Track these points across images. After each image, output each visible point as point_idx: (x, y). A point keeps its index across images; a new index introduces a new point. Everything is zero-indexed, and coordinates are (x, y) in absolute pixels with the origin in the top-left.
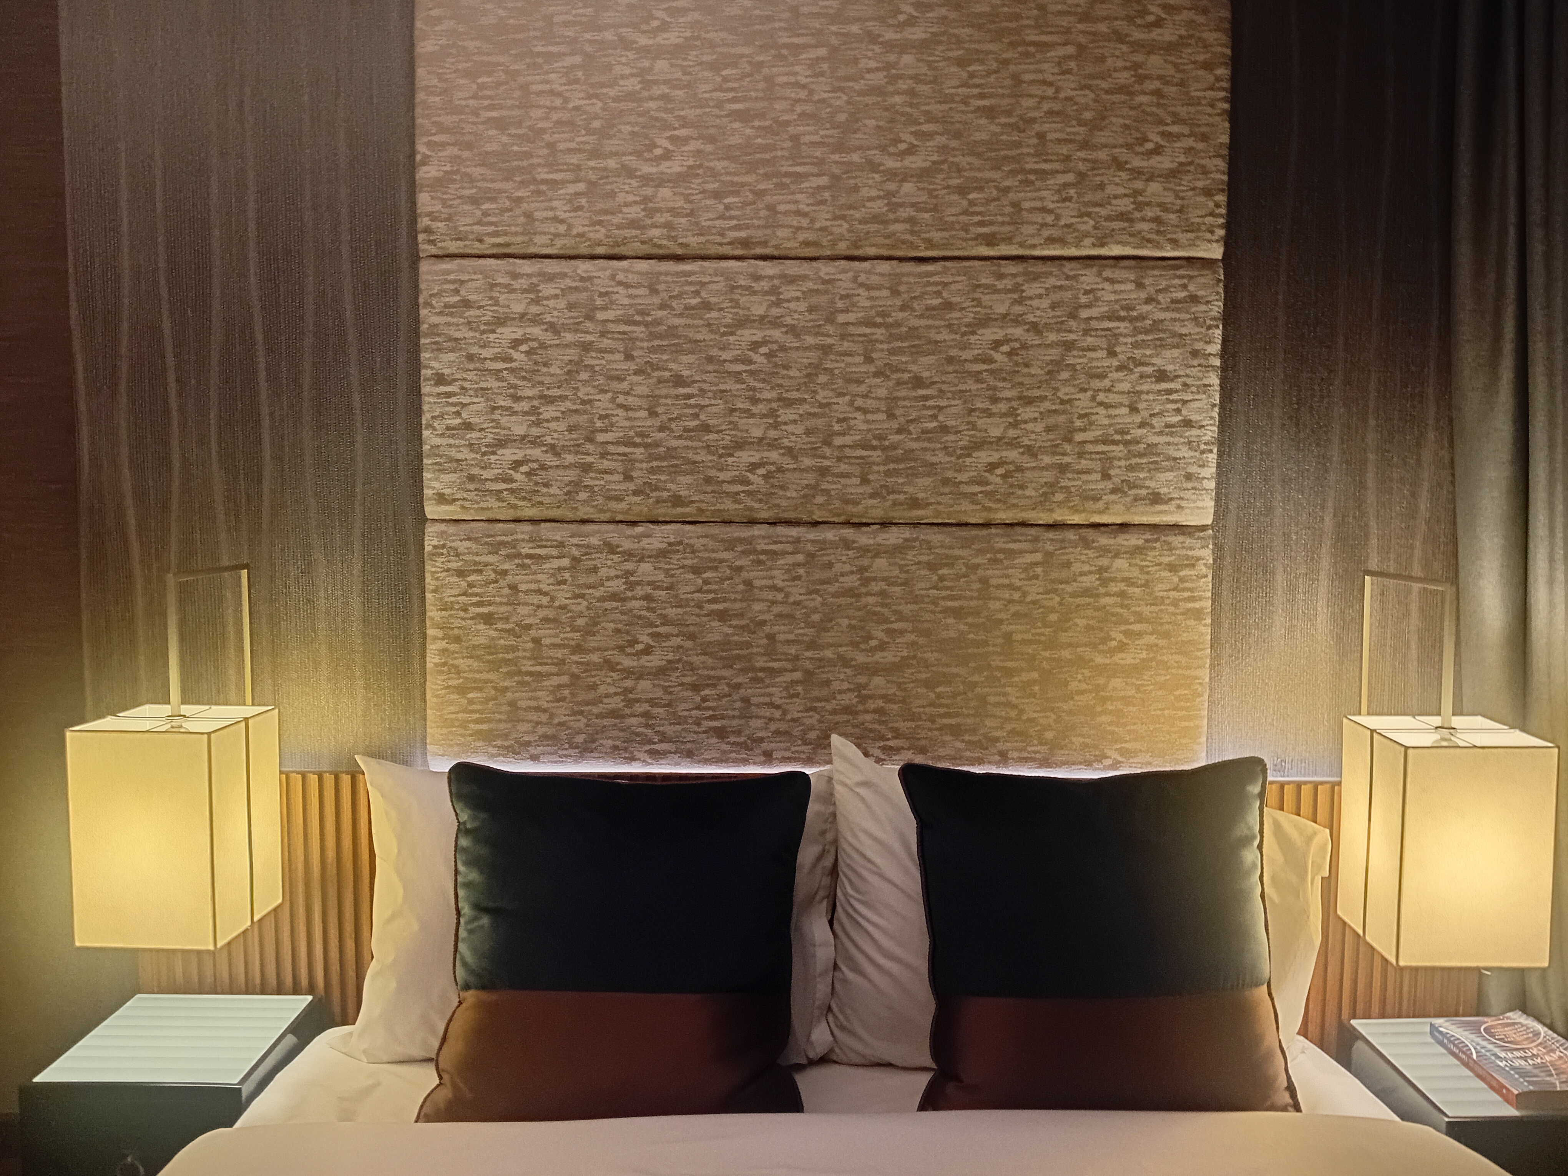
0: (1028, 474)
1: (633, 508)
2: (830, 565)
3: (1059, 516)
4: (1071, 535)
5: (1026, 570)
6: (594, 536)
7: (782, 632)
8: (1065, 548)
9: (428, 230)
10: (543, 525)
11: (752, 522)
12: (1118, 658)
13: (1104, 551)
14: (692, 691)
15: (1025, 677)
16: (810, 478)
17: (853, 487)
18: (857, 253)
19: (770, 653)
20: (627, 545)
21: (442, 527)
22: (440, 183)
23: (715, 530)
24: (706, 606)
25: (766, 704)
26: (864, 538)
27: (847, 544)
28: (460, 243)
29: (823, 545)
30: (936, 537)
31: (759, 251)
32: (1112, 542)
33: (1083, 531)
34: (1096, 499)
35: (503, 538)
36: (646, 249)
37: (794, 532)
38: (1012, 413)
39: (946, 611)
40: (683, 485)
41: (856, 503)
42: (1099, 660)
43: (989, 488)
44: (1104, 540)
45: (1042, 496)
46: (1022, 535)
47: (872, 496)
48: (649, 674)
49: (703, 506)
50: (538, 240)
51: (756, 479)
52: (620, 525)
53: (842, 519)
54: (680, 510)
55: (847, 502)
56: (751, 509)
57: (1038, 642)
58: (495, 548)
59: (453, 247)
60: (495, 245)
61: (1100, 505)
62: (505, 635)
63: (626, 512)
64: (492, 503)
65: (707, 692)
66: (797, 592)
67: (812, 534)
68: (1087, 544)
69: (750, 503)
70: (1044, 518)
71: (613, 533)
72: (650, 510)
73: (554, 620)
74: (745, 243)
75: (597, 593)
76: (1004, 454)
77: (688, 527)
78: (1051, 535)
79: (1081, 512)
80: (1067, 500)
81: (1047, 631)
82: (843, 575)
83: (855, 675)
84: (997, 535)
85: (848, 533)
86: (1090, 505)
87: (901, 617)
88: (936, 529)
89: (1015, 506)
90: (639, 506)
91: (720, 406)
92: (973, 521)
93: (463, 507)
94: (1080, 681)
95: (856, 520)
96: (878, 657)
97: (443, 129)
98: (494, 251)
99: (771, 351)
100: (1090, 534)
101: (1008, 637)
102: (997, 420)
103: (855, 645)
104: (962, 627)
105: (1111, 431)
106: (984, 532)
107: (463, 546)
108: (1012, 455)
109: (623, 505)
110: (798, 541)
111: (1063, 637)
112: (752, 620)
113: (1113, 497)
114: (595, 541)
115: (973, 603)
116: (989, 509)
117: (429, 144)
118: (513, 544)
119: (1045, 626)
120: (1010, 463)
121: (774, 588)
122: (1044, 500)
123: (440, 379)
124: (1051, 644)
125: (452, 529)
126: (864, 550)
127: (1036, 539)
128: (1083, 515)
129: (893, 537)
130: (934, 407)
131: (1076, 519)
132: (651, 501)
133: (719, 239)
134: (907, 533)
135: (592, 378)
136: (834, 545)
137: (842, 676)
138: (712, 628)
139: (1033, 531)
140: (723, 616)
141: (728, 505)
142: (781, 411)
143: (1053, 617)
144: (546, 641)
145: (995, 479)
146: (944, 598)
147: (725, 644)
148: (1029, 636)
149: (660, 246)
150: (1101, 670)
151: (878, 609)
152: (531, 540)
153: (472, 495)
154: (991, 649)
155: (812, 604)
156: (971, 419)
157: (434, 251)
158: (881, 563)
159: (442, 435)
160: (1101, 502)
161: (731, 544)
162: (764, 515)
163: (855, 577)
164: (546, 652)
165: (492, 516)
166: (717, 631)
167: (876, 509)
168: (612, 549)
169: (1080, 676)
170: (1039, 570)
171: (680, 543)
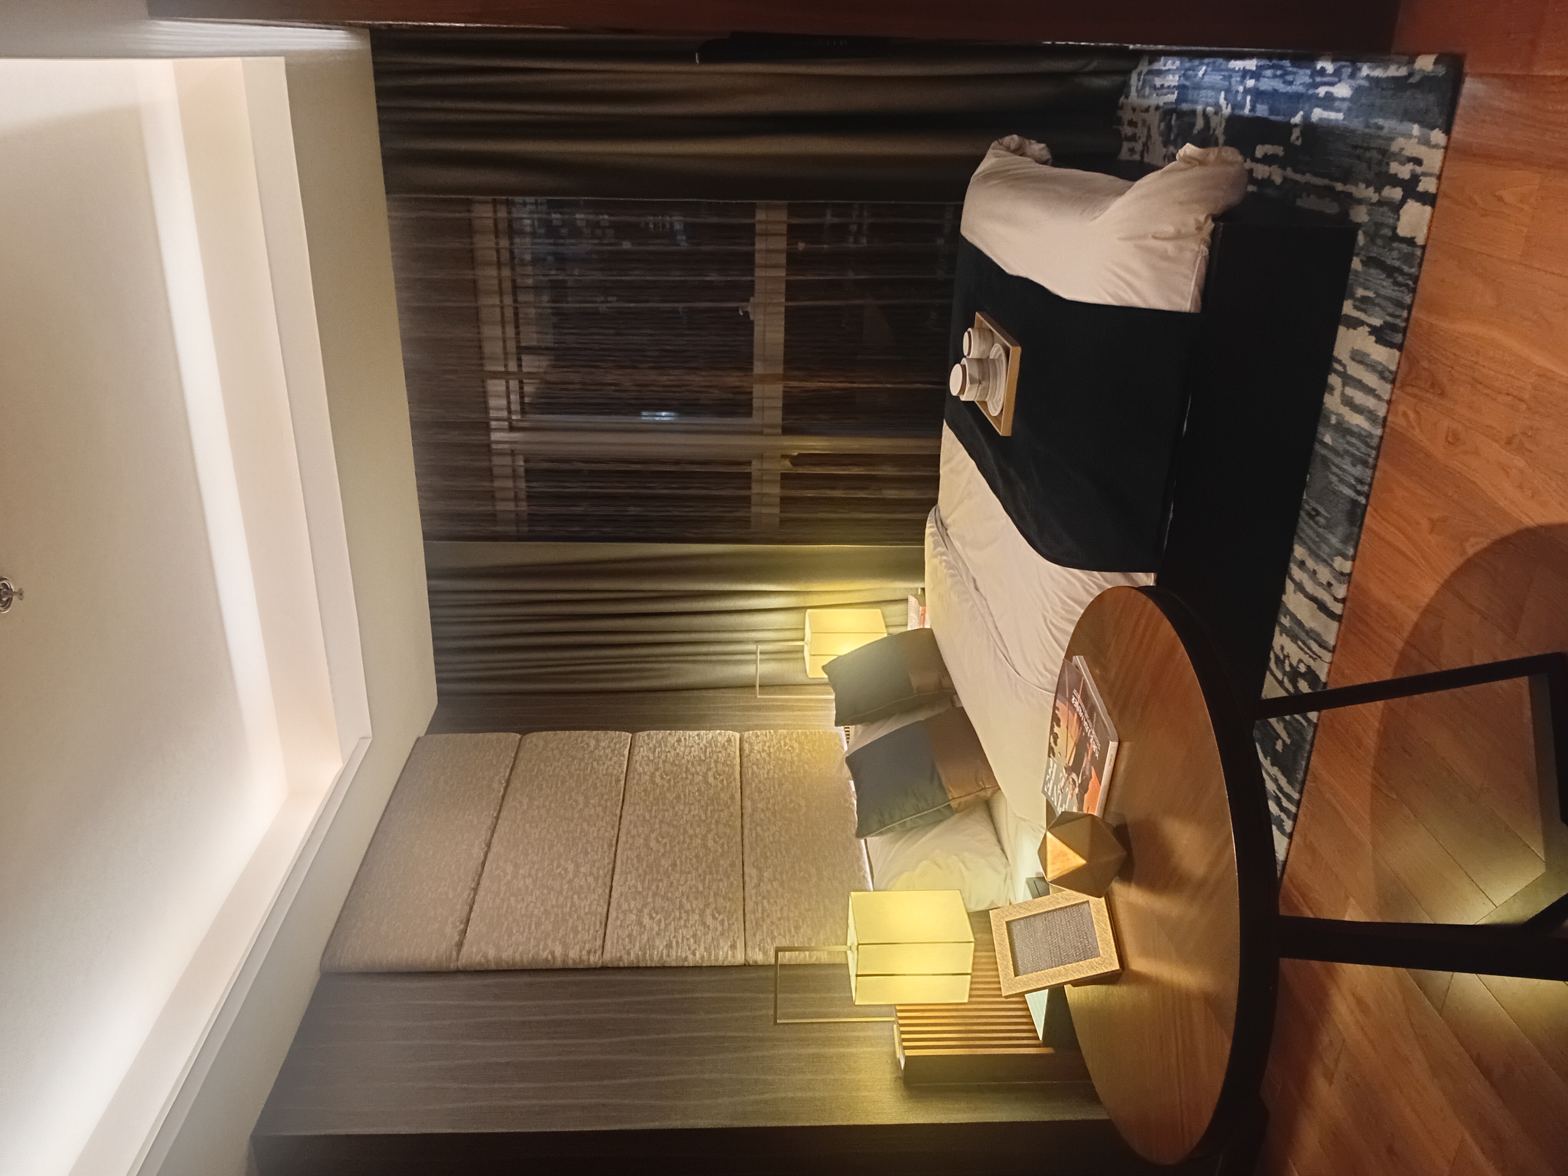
1: (736, 879)
6: (751, 892)
9: (588, 958)
10: (746, 909)
11: (742, 843)
16: (721, 826)
17: (725, 814)
18: (619, 815)
20: (755, 881)
21: (749, 949)
22: (565, 945)
23: (746, 853)
27: (752, 815)
28: (598, 939)
31: (614, 842)
35: (754, 923)
36: (609, 876)
50: (600, 909)
51: (722, 841)
52: (745, 883)
55: (732, 816)
56: (736, 843)
58: (759, 926)
59: (599, 942)
60: (600, 927)
63: (739, 881)
64: (735, 927)
69: (733, 843)
71: (750, 886)
74: (610, 846)
75: (780, 890)
91: (686, 852)
93: (738, 937)
97: (538, 945)
98: (603, 926)
99: (661, 837)
107: (758, 938)
109: (735, 883)
110: (751, 830)
114: (754, 892)
117: (544, 950)
118: (757, 919)
125: (749, 944)
133: (607, 854)
135: (671, 892)
136: (751, 819)
141: (734, 850)
149: (608, 871)
152: (754, 913)
153: (731, 934)
157: (599, 953)
159: (699, 946)
161: (753, 848)
162: (739, 839)
168: (757, 886)
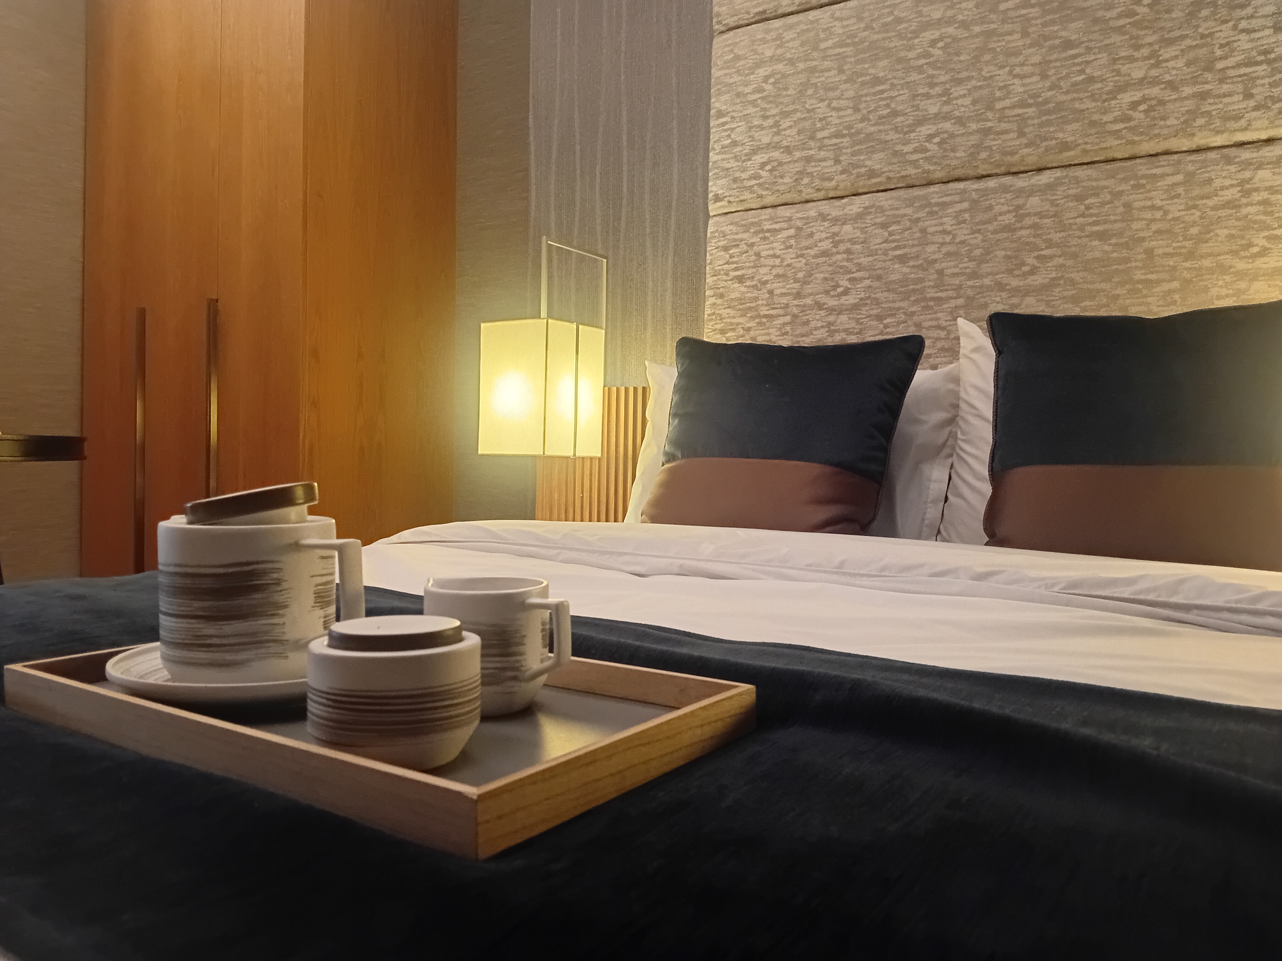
0: (1170, 106)
1: (840, 184)
2: (990, 208)
3: (1200, 140)
4: (1212, 155)
5: (1167, 191)
6: (812, 210)
7: (950, 268)
8: (1206, 167)
9: (718, 15)
10: (779, 208)
11: (930, 183)
12: (1260, 263)
13: (1247, 164)
14: (877, 320)
15: (1165, 287)
16: (974, 139)
17: (1012, 140)
19: (939, 285)
20: (835, 213)
21: (718, 219)
23: (901, 193)
24: (890, 252)
25: (934, 327)
26: (1020, 182)
28: (736, 19)
29: (985, 193)
30: (1081, 173)
32: (1255, 155)
33: (1225, 151)
34: (1238, 118)
35: (753, 220)
37: (961, 185)
38: (1154, 54)
39: (1091, 235)
40: (876, 161)
41: (1012, 154)
42: (1241, 265)
43: (1132, 124)
44: (1246, 154)
45: (1183, 123)
46: (1165, 161)
47: (1027, 146)
48: (846, 310)
49: (891, 175)
51: (933, 147)
52: (832, 200)
53: (1003, 169)
54: (874, 181)
55: (1005, 154)
56: (928, 172)
57: (1180, 254)
58: (746, 228)
60: (756, 15)
61: (1243, 123)
62: (752, 289)
63: (835, 189)
64: (747, 196)
65: (888, 320)
66: (962, 234)
67: (976, 185)
68: (1229, 161)
69: (927, 167)
70: (1186, 144)
71: (825, 207)
72: (852, 185)
73: (783, 276)
75: (812, 252)
76: (1147, 92)
77: (880, 194)
78: (1193, 157)
79: (1222, 132)
80: (1209, 123)
81: (1188, 244)
82: (1001, 214)
83: (1009, 297)
84: (1141, 164)
85: (1008, 180)
86: (1233, 125)
87: (1050, 244)
88: (1085, 167)
89: (1158, 135)
90: (843, 182)
91: (905, 94)
92: (1119, 155)
94: (1221, 287)
95: (1014, 169)
96: (1030, 280)
99: (946, 44)
100: (1233, 152)
101: (1150, 252)
102: (1140, 63)
103: (1010, 272)
104: (1106, 248)
105: (1254, 53)
106: (1129, 163)
107: (728, 229)
108: (1155, 91)
109: (833, 185)
110: (965, 192)
111: (1205, 248)
112: (925, 260)
113: (1255, 114)
114: (813, 213)
115: (1117, 226)
116: (1133, 143)
118: (758, 224)
119: (1185, 239)
120: (1153, 99)
121: (944, 232)
122: (1185, 128)
123: (720, 114)
124: (1191, 255)
125: (723, 220)
126: (1020, 192)
127: (1179, 162)
128: (1225, 135)
129: (1045, 178)
130: (1082, 63)
131: (1218, 140)
132: (852, 177)
134: (1058, 173)
135: (816, 92)
136: (994, 191)
137: (998, 299)
138: (894, 269)
139: (1176, 157)
140: (902, 259)
141: (911, 171)
142: (953, 89)
143: (1194, 231)
144: (777, 292)
145: (1138, 115)
146: (1089, 224)
147: (904, 282)
148: (1170, 250)
150: (1241, 275)
151: (1032, 239)
152: (771, 219)
153: (734, 192)
154: (1133, 264)
155: (975, 241)
156: (1116, 67)
157: (722, 28)
158: (1034, 201)
159: (721, 153)
160: (1243, 120)
161: (910, 203)
162: (939, 175)
163: (1011, 216)
164: (777, 299)
165: (747, 206)
166: (898, 272)
167: (1032, 156)
168: (824, 218)
169: (1220, 283)
170: (1180, 190)
171: (873, 206)
